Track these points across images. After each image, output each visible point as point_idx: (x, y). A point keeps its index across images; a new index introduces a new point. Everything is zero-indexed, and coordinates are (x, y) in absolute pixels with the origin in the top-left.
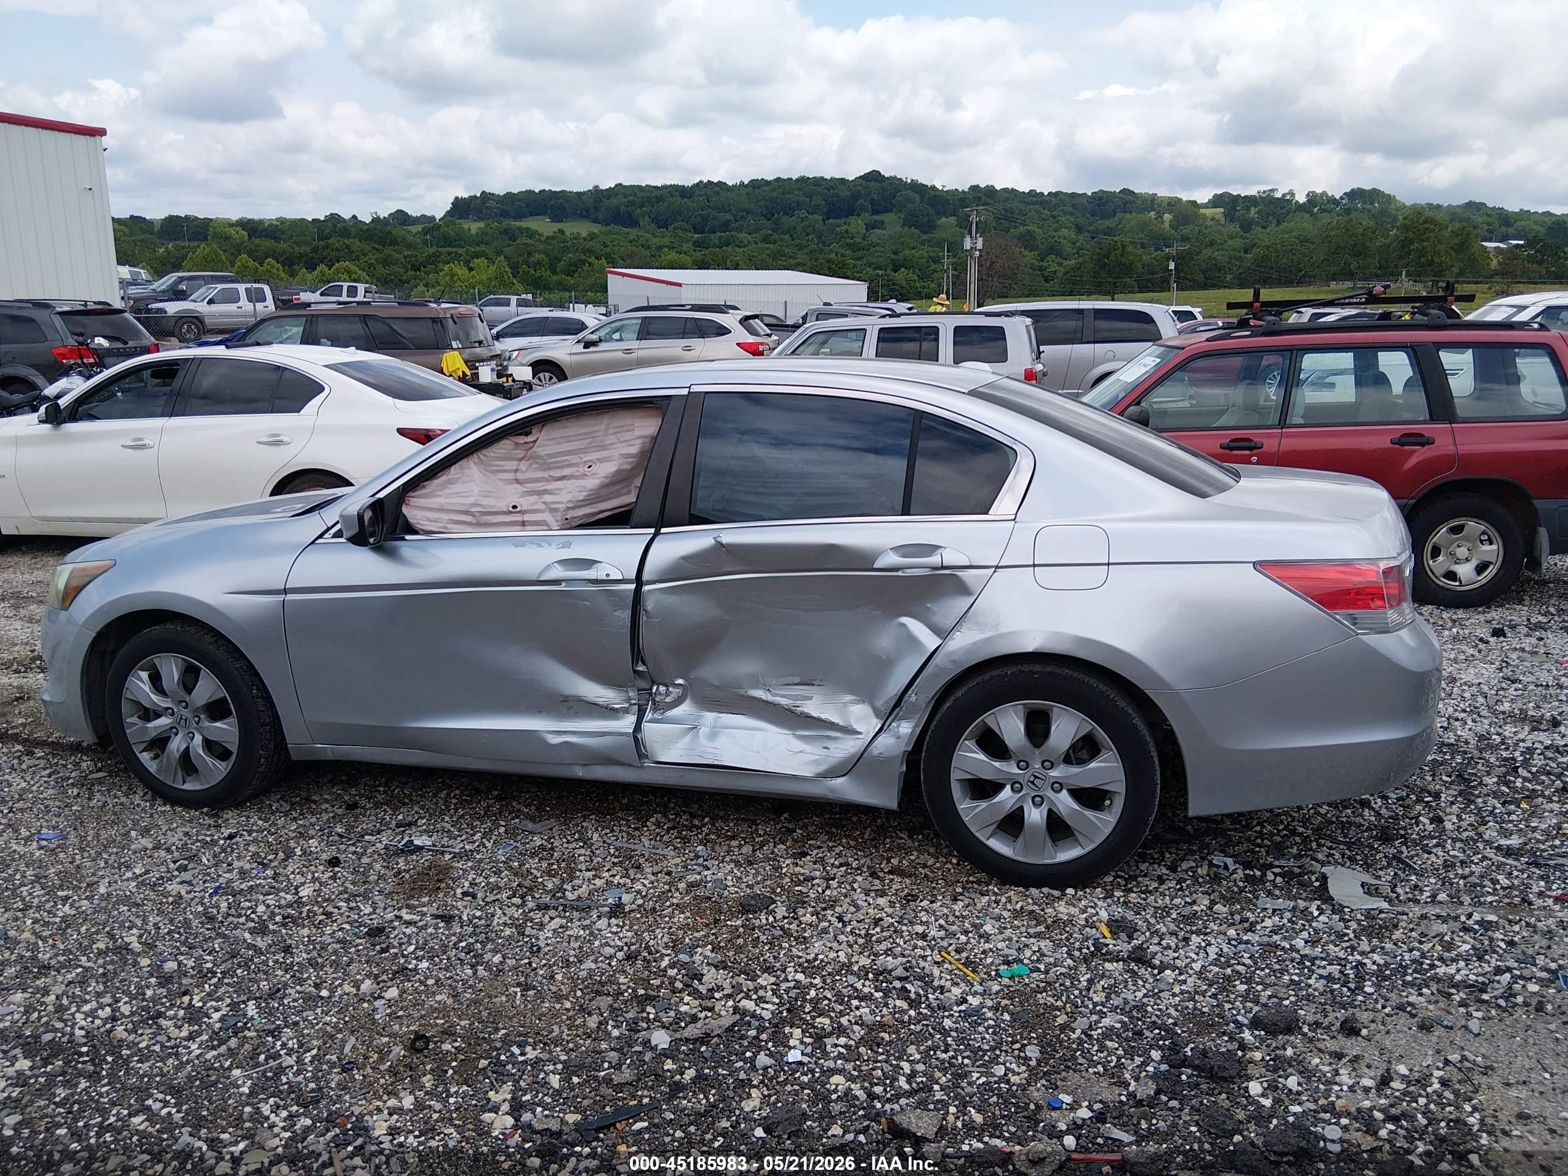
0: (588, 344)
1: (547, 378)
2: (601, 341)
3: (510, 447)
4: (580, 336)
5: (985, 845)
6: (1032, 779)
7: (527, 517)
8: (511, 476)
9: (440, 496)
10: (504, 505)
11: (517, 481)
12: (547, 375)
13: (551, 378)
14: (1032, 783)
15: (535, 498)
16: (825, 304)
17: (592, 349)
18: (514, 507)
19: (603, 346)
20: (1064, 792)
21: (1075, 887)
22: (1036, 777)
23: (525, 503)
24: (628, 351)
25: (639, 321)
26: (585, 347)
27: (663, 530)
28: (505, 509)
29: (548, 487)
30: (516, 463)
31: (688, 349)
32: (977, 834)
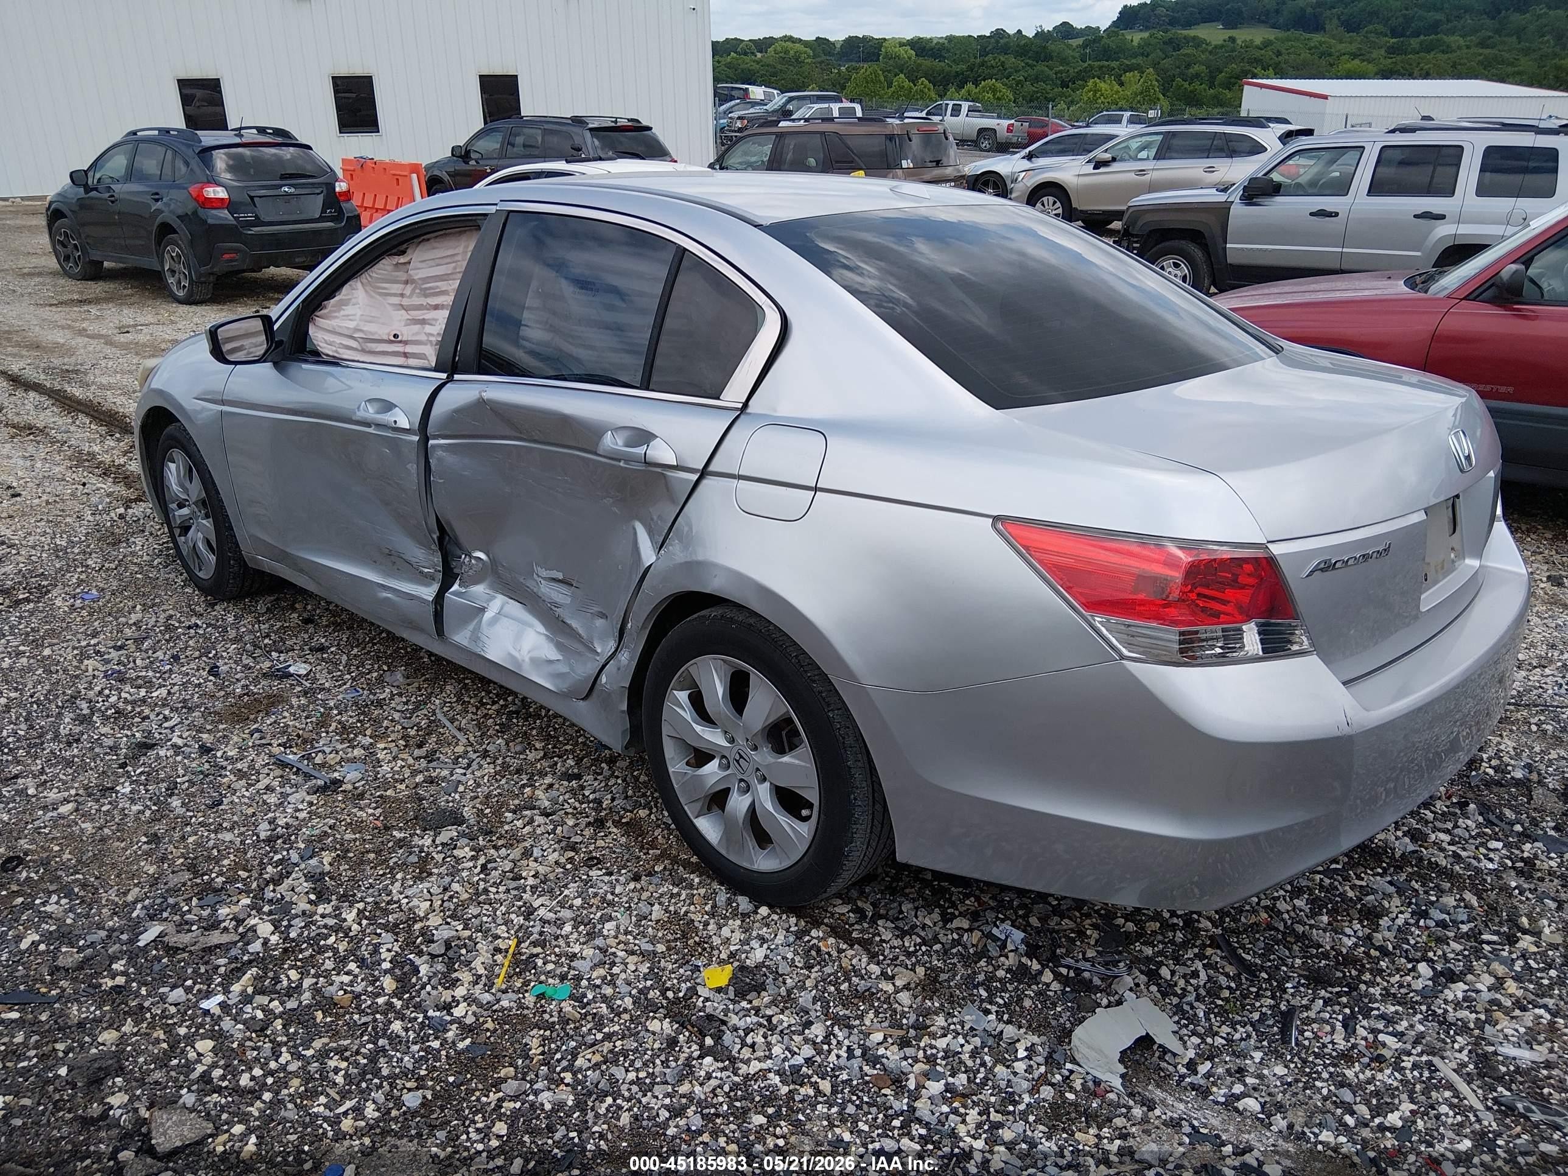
0: (1099, 164)
1: (1051, 202)
2: (1114, 159)
3: (389, 268)
4: (1091, 155)
5: (692, 822)
6: (737, 757)
7: (409, 349)
8: (396, 300)
9: (336, 317)
10: (384, 332)
11: (403, 307)
12: (1051, 199)
13: (1055, 203)
14: (738, 761)
15: (417, 327)
16: (1424, 118)
17: (1102, 170)
18: (396, 336)
19: (1115, 167)
20: (767, 784)
21: (771, 907)
22: (741, 757)
23: (406, 333)
24: (1141, 172)
25: (1160, 138)
26: (1094, 168)
27: (456, 377)
28: (385, 337)
29: (426, 317)
30: (402, 286)
31: (1210, 170)
32: (686, 808)
